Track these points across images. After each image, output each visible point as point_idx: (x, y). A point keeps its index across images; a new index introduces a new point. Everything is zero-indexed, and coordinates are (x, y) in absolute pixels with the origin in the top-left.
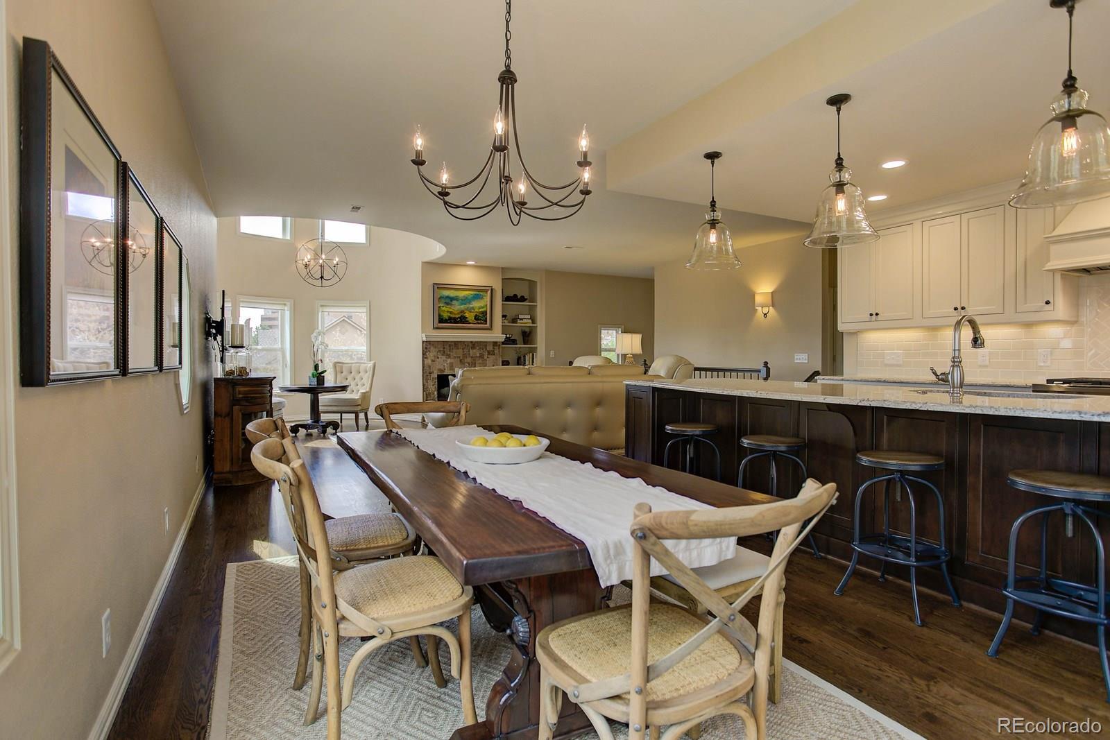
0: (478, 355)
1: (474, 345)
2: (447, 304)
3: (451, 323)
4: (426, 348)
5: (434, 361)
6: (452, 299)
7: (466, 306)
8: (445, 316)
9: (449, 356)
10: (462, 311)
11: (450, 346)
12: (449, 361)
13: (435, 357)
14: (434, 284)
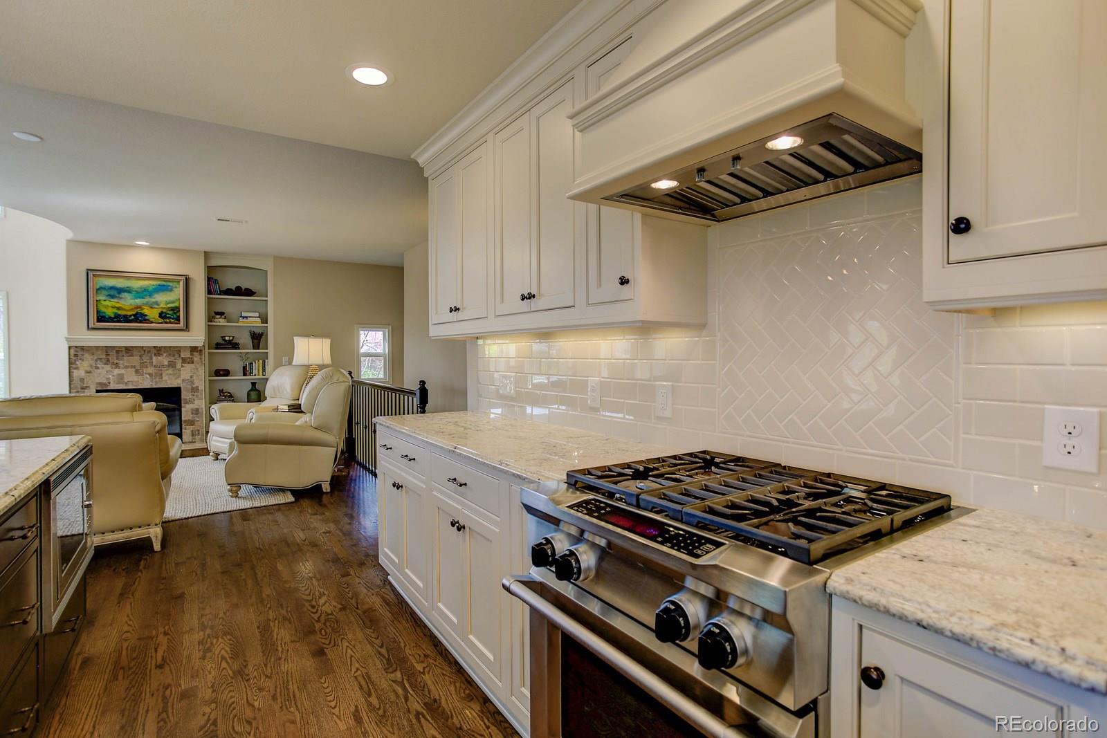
0: (166, 363)
1: (158, 350)
2: (112, 297)
3: (119, 321)
4: (76, 355)
5: (90, 372)
6: (120, 291)
7: (144, 301)
8: (110, 312)
9: (117, 366)
10: (138, 307)
11: (118, 352)
12: (117, 371)
13: (91, 366)
14: (88, 270)
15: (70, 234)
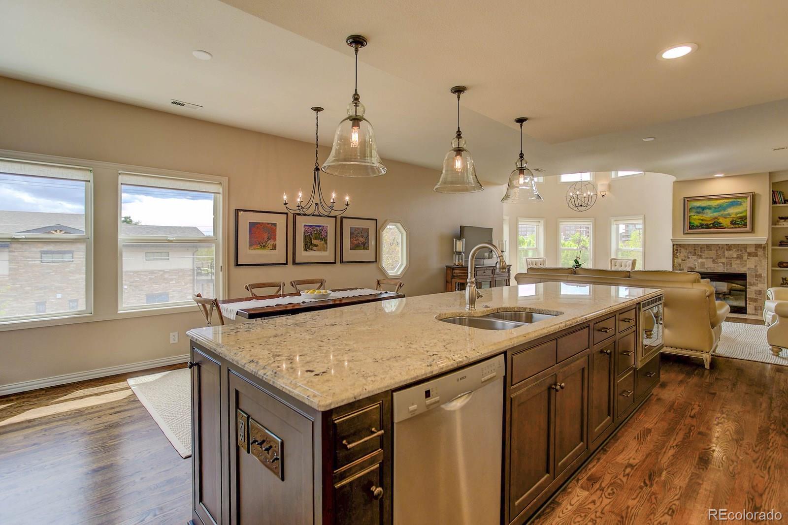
0: (735, 256)
1: (729, 247)
2: (699, 213)
3: (703, 228)
4: (676, 250)
5: (684, 260)
6: (704, 208)
7: (720, 214)
8: (697, 223)
9: (701, 257)
10: (716, 218)
11: (701, 248)
12: (700, 260)
13: (685, 256)
14: (684, 198)
15: (674, 179)
